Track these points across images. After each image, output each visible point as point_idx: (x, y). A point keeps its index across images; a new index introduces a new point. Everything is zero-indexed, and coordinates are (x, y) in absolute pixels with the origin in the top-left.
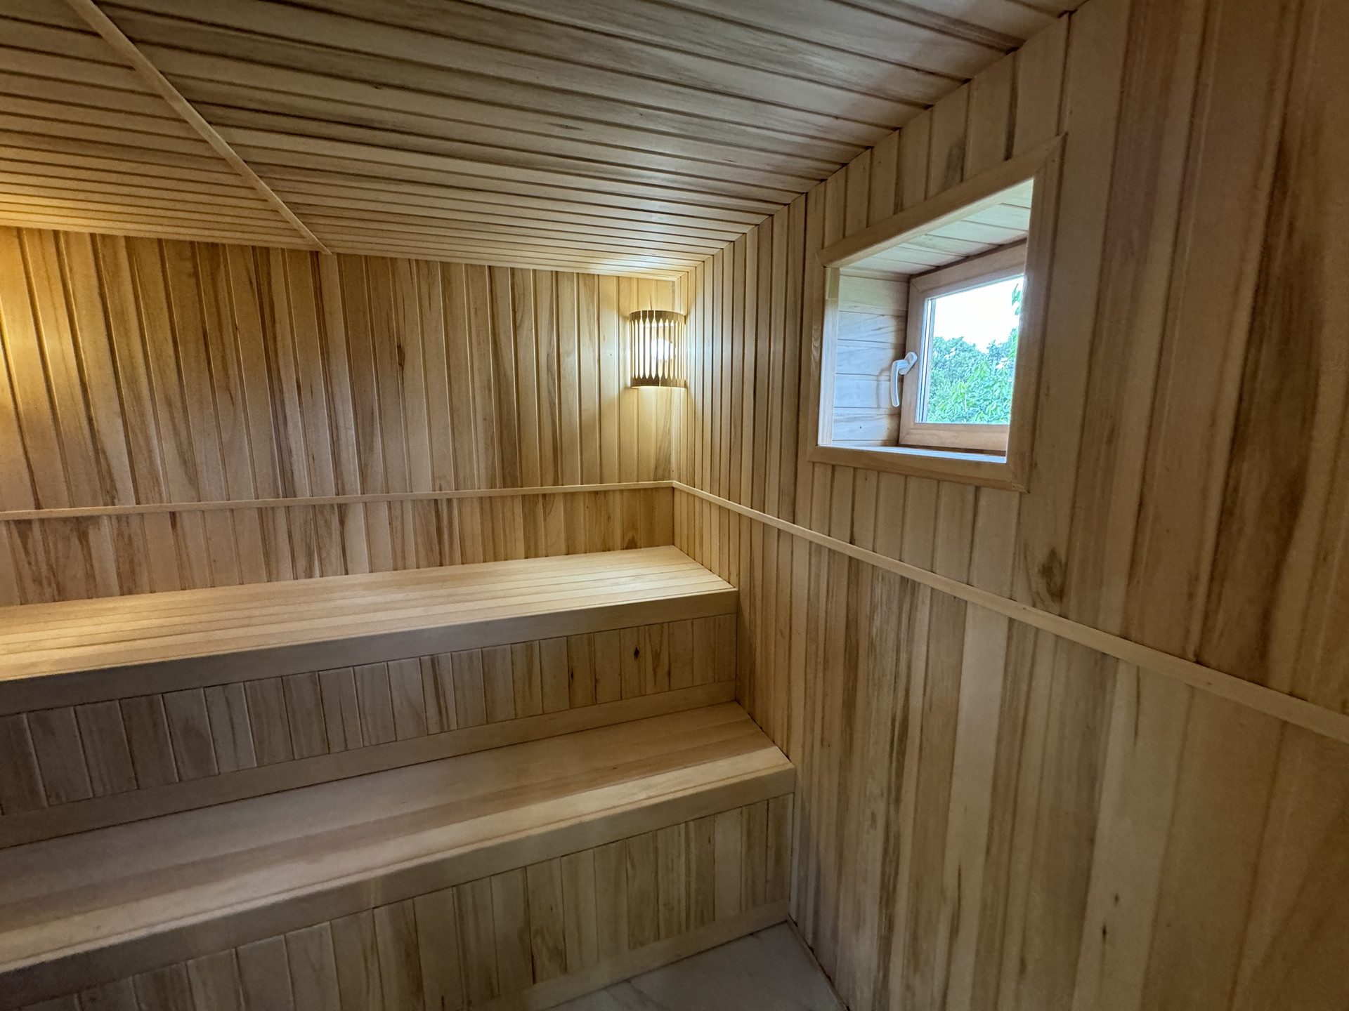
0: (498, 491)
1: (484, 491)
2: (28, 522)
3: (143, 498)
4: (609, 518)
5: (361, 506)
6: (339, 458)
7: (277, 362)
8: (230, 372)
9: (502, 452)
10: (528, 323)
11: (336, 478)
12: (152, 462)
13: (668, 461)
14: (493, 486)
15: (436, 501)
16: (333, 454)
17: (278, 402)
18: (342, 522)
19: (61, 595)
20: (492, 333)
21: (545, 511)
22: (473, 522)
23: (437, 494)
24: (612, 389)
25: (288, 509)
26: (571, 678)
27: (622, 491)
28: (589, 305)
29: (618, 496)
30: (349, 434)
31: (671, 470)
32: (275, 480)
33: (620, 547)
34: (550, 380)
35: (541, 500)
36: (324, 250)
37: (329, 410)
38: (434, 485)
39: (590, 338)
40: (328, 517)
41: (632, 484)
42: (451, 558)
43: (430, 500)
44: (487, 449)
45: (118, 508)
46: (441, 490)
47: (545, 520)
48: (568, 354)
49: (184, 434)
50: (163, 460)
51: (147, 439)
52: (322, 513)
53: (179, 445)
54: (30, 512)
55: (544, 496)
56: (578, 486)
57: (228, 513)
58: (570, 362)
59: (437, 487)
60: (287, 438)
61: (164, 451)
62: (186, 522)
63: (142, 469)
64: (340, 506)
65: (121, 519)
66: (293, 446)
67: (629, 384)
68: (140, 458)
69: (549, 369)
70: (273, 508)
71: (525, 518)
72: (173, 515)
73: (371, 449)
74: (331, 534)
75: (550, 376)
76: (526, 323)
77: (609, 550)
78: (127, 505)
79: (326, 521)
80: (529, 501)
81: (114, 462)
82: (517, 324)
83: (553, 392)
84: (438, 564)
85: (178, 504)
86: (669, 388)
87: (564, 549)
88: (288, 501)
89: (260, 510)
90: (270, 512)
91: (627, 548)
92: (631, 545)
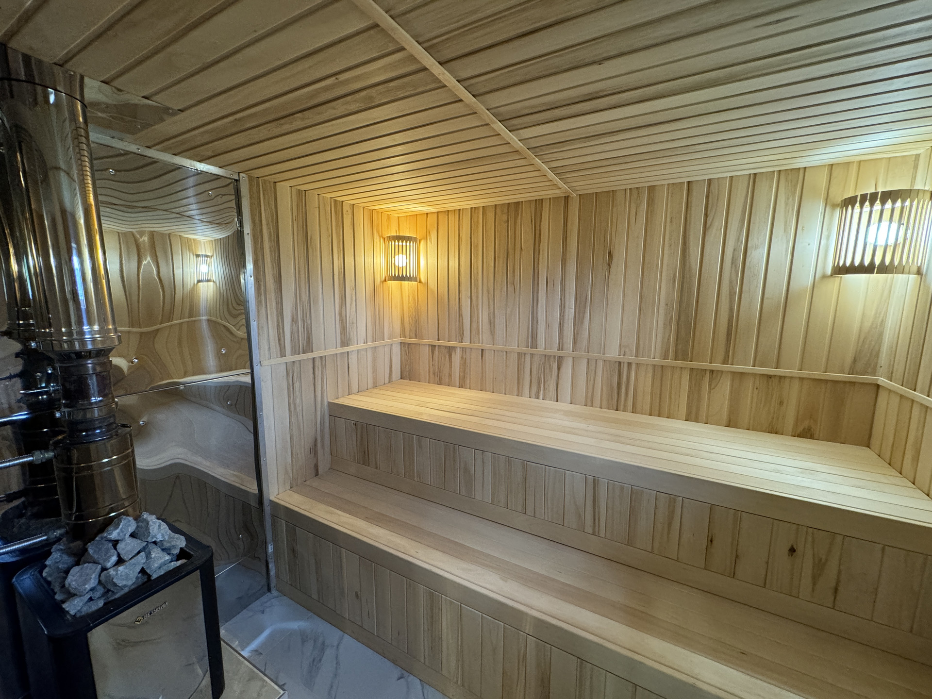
0: (670, 362)
1: (659, 361)
2: (435, 346)
3: (472, 341)
4: (781, 403)
5: (571, 360)
6: (563, 326)
7: (538, 267)
8: (516, 274)
9: (678, 331)
10: (718, 224)
11: (560, 339)
12: (478, 322)
13: (876, 354)
14: (665, 356)
15: (620, 363)
16: (560, 324)
17: (536, 292)
18: (559, 368)
19: (440, 383)
20: (683, 235)
21: (710, 385)
22: (645, 382)
23: (622, 358)
24: (804, 278)
25: (532, 355)
26: (709, 542)
27: (802, 379)
28: (788, 199)
29: (796, 385)
30: (570, 312)
31: (879, 366)
32: (528, 337)
33: (790, 434)
34: (733, 271)
35: (708, 374)
36: (572, 194)
37: (561, 295)
38: (620, 352)
39: (785, 231)
40: (551, 363)
41: (817, 374)
42: (625, 406)
43: (616, 362)
44: (665, 328)
45: (464, 344)
46: (624, 355)
47: (709, 392)
48: (756, 248)
49: (492, 308)
50: (482, 321)
51: (478, 310)
52: (549, 359)
53: (489, 314)
54: (435, 342)
55: (712, 371)
56: (749, 368)
57: (505, 353)
58: (758, 255)
59: (622, 353)
60: (537, 313)
61: (483, 317)
62: (487, 355)
63: (474, 325)
64: (559, 357)
65: (464, 349)
66: (539, 318)
67: (829, 271)
68: (474, 320)
69: (734, 261)
70: (525, 354)
71: (690, 387)
72: (482, 350)
73: (582, 323)
74: (552, 374)
75: (733, 269)
76: (716, 224)
77: (776, 433)
78: (466, 343)
79: (550, 365)
80: (697, 375)
81: (464, 321)
82: (707, 226)
83: (735, 282)
84: (615, 408)
85: (485, 346)
86: (890, 275)
87: (725, 422)
88: (534, 351)
89: (519, 353)
90: (523, 355)
91: (799, 436)
92: (806, 434)
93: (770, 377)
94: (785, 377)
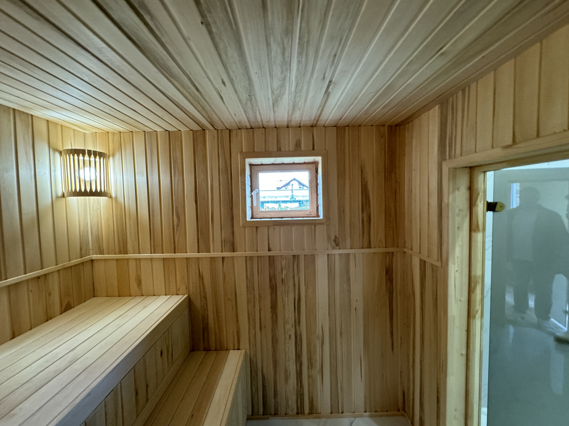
13: (88, 244)
26: (136, 396)
27: (58, 271)
28: (25, 135)
29: (56, 276)
31: (89, 249)
33: (59, 313)
41: (67, 264)
56: (21, 277)
77: (51, 319)
91: (64, 312)
93: (39, 278)
94: (48, 274)
